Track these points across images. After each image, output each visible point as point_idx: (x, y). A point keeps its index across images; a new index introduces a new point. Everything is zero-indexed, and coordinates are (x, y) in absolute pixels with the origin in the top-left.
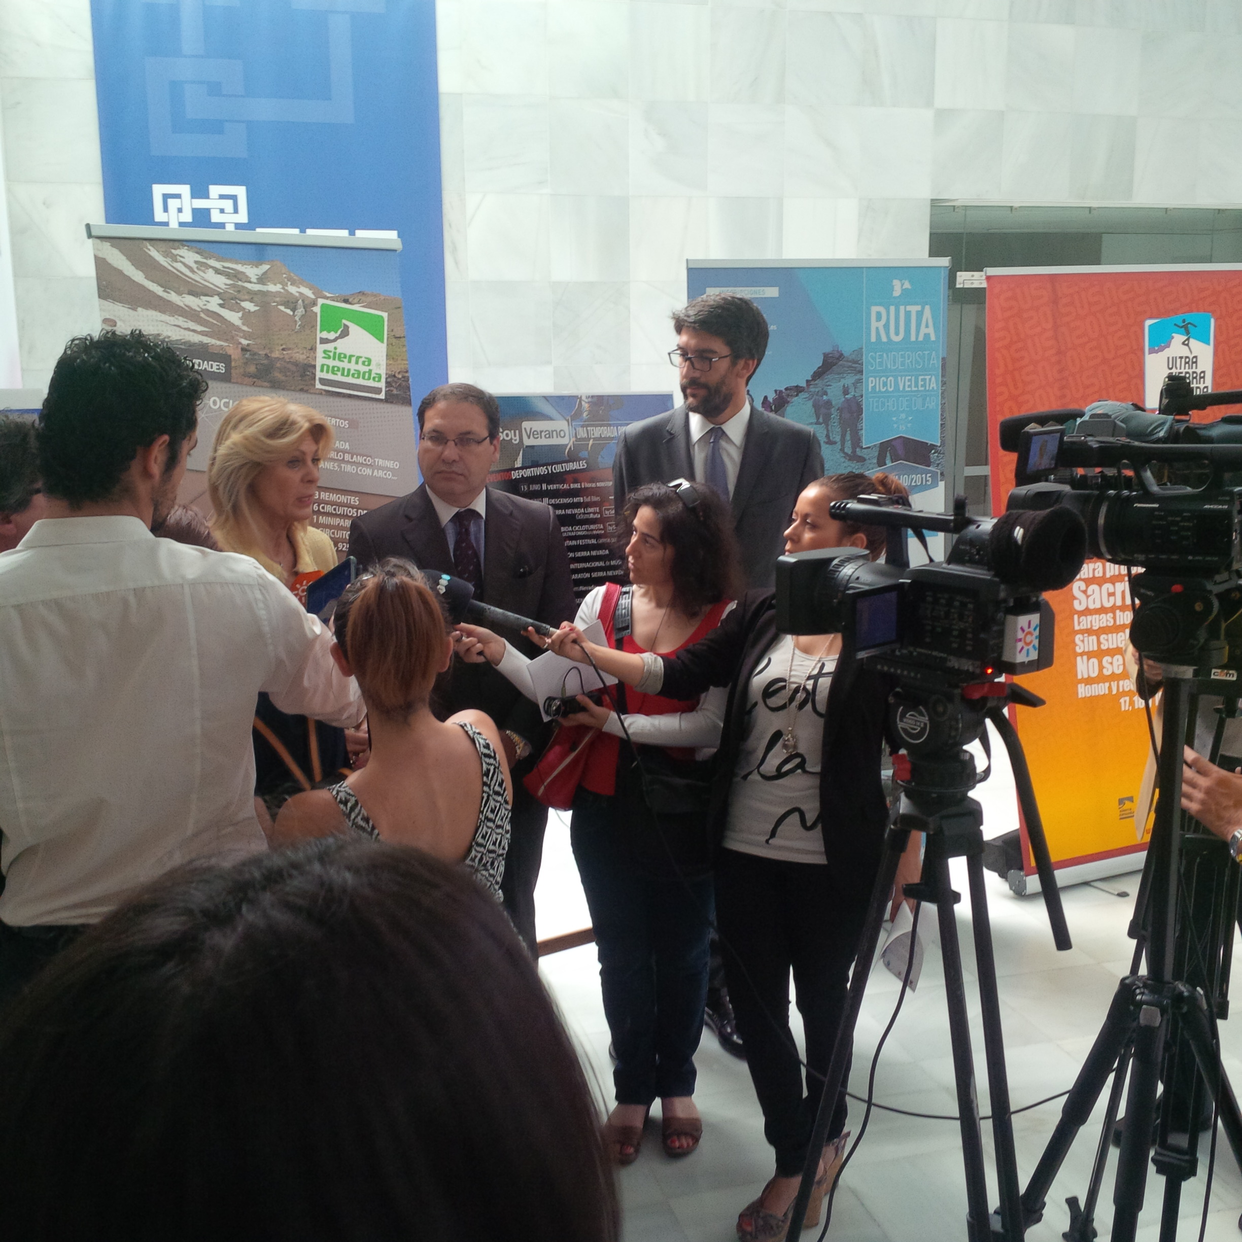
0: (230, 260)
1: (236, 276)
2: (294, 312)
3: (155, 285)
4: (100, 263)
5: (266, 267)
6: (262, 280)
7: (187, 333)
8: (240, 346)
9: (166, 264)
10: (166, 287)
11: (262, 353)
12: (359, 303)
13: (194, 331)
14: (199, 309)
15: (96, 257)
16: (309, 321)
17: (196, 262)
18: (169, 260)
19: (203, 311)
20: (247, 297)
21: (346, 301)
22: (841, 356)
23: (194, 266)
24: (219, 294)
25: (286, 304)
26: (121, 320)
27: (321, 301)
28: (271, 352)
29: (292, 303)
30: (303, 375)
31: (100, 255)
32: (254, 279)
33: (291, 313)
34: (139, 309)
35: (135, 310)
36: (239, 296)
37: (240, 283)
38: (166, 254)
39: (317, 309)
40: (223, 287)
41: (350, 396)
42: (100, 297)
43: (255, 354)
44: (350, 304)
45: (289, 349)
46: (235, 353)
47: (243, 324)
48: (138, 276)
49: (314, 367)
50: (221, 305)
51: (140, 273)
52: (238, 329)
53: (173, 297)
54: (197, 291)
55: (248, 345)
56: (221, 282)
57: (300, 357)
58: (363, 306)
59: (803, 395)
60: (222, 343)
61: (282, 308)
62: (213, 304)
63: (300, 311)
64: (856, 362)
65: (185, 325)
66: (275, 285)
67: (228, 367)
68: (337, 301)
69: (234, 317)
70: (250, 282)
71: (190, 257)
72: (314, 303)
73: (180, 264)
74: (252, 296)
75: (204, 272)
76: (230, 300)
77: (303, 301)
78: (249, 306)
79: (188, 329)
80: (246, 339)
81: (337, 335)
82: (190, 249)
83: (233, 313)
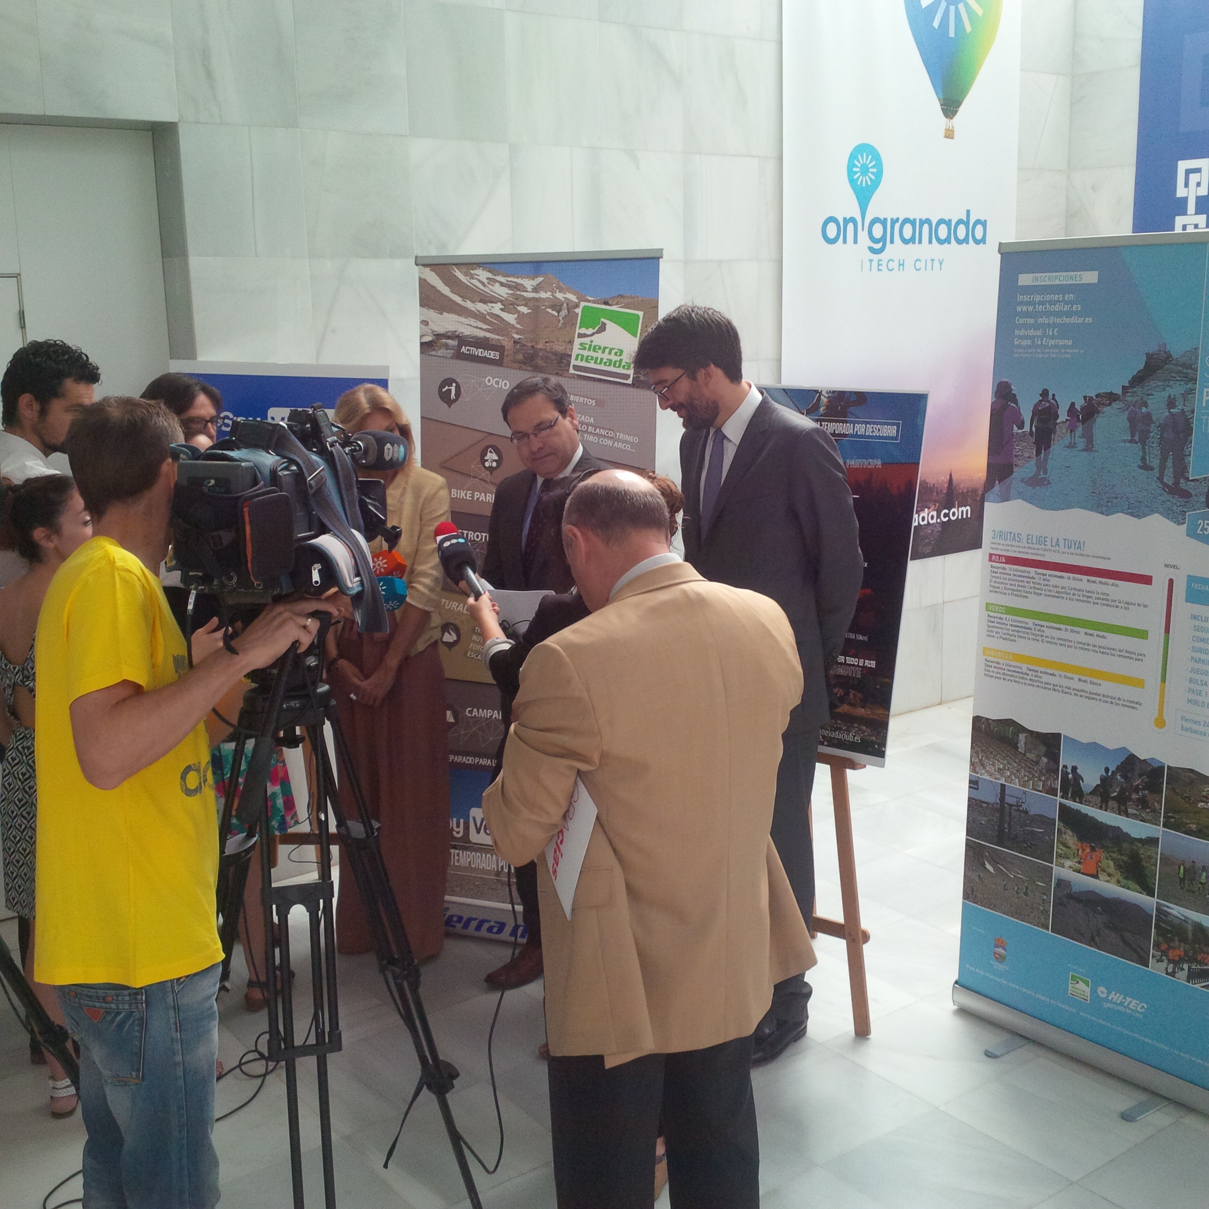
0: (513, 276)
1: (517, 287)
2: (558, 313)
3: (457, 296)
4: (423, 283)
5: (540, 279)
6: (536, 290)
7: (476, 330)
8: (513, 340)
9: (465, 281)
10: (464, 298)
11: (529, 344)
12: (617, 304)
13: (481, 329)
14: (486, 313)
15: (420, 279)
16: (571, 320)
17: (487, 279)
18: (468, 278)
19: (488, 313)
20: (523, 303)
21: (606, 303)
22: (1168, 358)
23: (486, 281)
24: (501, 301)
25: (553, 307)
26: (432, 321)
27: (583, 304)
28: (537, 343)
29: (557, 306)
30: (560, 362)
31: (423, 277)
32: (530, 289)
33: (557, 314)
34: (444, 313)
35: (441, 314)
36: (518, 302)
37: (518, 292)
38: (466, 274)
39: (579, 311)
40: (505, 296)
41: (600, 380)
42: (421, 305)
43: (524, 345)
44: (610, 305)
45: (550, 342)
46: (508, 344)
47: (517, 323)
48: (445, 290)
49: (571, 356)
50: (502, 310)
51: (447, 288)
52: (513, 327)
53: (469, 304)
54: (486, 299)
55: (519, 339)
56: (504, 292)
57: (559, 348)
58: (621, 307)
59: (1116, 405)
60: (499, 337)
61: (549, 310)
62: (497, 308)
63: (564, 312)
64: (1189, 367)
65: (475, 324)
66: (546, 292)
67: (502, 356)
68: (598, 303)
69: (510, 318)
70: (527, 291)
71: (483, 274)
72: (577, 306)
73: (476, 281)
74: (527, 302)
75: (492, 285)
76: (508, 306)
77: (567, 304)
78: (524, 310)
79: (477, 327)
80: (517, 334)
81: (595, 331)
82: (484, 269)
83: (511, 315)
